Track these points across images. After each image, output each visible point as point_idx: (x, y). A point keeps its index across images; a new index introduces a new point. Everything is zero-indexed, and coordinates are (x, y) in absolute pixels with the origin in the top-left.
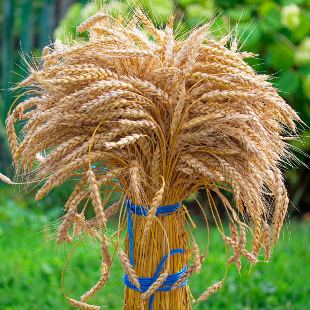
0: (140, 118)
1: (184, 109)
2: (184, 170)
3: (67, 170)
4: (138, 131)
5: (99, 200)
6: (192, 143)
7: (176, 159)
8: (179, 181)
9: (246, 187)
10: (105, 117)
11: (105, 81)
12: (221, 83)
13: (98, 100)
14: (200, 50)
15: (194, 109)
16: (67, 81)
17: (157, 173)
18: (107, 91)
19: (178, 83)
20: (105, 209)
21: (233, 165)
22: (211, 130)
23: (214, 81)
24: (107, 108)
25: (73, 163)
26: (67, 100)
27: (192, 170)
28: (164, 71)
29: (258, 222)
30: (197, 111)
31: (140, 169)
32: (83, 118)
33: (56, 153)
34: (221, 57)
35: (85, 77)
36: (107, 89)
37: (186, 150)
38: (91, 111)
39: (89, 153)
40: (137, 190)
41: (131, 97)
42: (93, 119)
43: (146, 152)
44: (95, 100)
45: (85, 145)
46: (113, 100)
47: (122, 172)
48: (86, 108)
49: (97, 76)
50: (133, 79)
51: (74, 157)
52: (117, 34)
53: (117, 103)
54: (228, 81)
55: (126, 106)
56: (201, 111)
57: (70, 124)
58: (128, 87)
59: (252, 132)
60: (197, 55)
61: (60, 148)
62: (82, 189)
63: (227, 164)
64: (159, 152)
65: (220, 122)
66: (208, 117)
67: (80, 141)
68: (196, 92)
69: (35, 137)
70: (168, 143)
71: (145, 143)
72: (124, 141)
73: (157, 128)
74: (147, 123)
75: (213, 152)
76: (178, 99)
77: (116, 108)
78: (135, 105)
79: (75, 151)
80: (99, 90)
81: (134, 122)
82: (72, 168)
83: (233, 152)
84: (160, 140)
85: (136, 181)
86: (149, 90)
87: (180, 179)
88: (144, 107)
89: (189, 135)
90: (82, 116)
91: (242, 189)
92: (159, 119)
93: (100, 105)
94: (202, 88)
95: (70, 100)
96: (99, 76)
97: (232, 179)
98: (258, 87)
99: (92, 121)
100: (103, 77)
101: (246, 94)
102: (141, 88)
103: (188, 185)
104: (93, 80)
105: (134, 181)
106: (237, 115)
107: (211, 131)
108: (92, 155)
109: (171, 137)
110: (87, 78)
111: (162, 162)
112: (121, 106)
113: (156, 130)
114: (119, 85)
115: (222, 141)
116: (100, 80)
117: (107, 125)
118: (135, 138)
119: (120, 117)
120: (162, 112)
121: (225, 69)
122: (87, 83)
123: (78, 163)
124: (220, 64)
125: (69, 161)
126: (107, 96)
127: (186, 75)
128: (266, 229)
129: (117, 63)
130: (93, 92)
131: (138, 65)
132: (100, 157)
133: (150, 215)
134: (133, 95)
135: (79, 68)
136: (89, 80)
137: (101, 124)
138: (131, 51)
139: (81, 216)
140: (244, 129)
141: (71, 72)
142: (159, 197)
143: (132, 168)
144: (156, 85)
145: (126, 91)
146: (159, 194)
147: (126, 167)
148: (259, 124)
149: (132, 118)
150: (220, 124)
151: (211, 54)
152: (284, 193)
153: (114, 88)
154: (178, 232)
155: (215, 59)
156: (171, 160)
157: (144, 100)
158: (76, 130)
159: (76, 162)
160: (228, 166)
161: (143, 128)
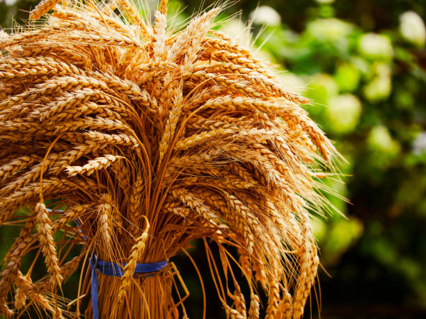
0: (116, 131)
1: (178, 124)
2: (175, 211)
3: (9, 203)
4: (113, 151)
5: (53, 247)
6: (188, 171)
7: (165, 195)
8: (168, 228)
9: (262, 237)
10: (67, 129)
11: (67, 77)
12: (232, 86)
13: (57, 103)
14: (204, 42)
15: (194, 124)
16: (13, 75)
17: (137, 214)
18: (69, 92)
19: (171, 85)
20: (61, 263)
21: (246, 204)
23: (223, 83)
24: (70, 116)
25: (17, 194)
26: (12, 103)
27: (188, 209)
28: (153, 67)
29: (276, 291)
30: (197, 127)
31: (113, 208)
32: (34, 130)
34: (233, 55)
35: (38, 70)
36: (70, 87)
37: (179, 182)
38: (46, 118)
39: (41, 179)
40: (107, 236)
41: (104, 101)
42: (48, 131)
43: (123, 183)
44: (52, 103)
45: (36, 169)
46: (78, 102)
47: (87, 211)
48: (38, 115)
49: (56, 70)
50: (109, 76)
51: (19, 186)
52: (88, 18)
53: (84, 108)
54: (243, 85)
55: (98, 113)
56: (203, 126)
57: (15, 138)
58: (100, 86)
59: (274, 159)
60: (199, 48)
62: (28, 235)
63: (237, 202)
64: (141, 182)
65: (230, 140)
66: (213, 132)
67: (28, 162)
68: (196, 99)
71: (122, 169)
72: (93, 165)
73: (140, 147)
74: (127, 139)
75: (219, 186)
76: (170, 109)
77: (82, 116)
78: (109, 112)
79: (20, 178)
80: (59, 88)
81: (108, 136)
82: (15, 201)
83: (247, 186)
84: (143, 164)
85: (107, 224)
86: (130, 92)
87: (169, 224)
88: (122, 117)
89: (185, 158)
90: (32, 126)
91: (257, 238)
92: (143, 134)
93: (60, 110)
94: (205, 92)
95: (16, 103)
96: (59, 70)
97: (244, 225)
98: (284, 95)
99: (47, 134)
100: (65, 72)
101: (267, 104)
102: (120, 89)
103: (180, 234)
104: (50, 76)
105: (103, 224)
106: (254, 131)
107: (217, 152)
108: (46, 184)
109: (160, 162)
110: (42, 72)
111: (145, 198)
112: (90, 112)
113: (138, 151)
114: (88, 82)
115: (231, 172)
116: (60, 76)
117: (69, 140)
118: (110, 161)
119: (88, 129)
120: (148, 126)
121: (238, 69)
122: (40, 78)
123: (24, 195)
124: (230, 63)
125: (12, 191)
126: (70, 97)
127: (184, 75)
128: (287, 301)
129: (86, 57)
130: (49, 92)
131: (116, 61)
132: (56, 188)
133: (127, 272)
134: (108, 98)
135: (32, 61)
136: (44, 75)
137: (60, 139)
138: (108, 38)
139: (26, 278)
140: (262, 154)
141: (19, 66)
142: (141, 245)
143: (102, 206)
144: (141, 87)
145: (98, 91)
146: (141, 240)
147: (93, 203)
148: (286, 146)
149: (105, 131)
150: (229, 144)
151: (219, 49)
152: (314, 249)
153: (80, 87)
154: (163, 302)
155: (224, 56)
156: (158, 196)
157: (123, 106)
158: (23, 147)
159: (21, 193)
160: (240, 205)
161: (120, 146)
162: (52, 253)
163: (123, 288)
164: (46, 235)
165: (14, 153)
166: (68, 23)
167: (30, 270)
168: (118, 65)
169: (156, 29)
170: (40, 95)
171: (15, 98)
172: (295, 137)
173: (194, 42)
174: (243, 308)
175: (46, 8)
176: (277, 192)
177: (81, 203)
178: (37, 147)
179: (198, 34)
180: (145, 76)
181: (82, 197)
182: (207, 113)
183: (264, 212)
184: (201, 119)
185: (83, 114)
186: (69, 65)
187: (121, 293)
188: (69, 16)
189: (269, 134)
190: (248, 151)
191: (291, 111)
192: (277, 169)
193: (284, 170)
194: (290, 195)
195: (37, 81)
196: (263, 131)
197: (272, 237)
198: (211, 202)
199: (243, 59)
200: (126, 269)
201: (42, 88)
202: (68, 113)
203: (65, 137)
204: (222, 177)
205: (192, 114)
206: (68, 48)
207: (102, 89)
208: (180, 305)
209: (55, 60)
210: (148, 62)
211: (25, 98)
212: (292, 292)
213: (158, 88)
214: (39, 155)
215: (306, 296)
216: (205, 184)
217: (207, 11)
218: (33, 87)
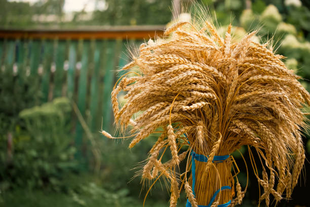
0: (206, 92)
1: (236, 88)
2: (234, 130)
3: (154, 125)
4: (204, 100)
5: (175, 146)
6: (240, 111)
7: (229, 123)
8: (230, 139)
9: (276, 144)
10: (182, 90)
11: (183, 65)
12: (263, 70)
14: (249, 48)
15: (243, 88)
16: (158, 63)
17: (215, 131)
18: (184, 72)
19: (233, 69)
20: (179, 154)
21: (268, 128)
22: (255, 102)
23: (258, 69)
25: (158, 120)
27: (240, 130)
28: (224, 60)
29: (283, 171)
30: (245, 90)
31: (204, 128)
32: (167, 90)
33: (147, 113)
34: (263, 54)
35: (170, 61)
36: (185, 70)
37: (236, 116)
38: (173, 84)
39: (170, 114)
40: (201, 141)
41: (200, 77)
42: (174, 91)
43: (208, 117)
44: (177, 77)
45: (167, 108)
46: (189, 77)
47: (191, 129)
48: (170, 82)
49: (178, 61)
50: (203, 65)
51: (159, 117)
52: (193, 35)
53: (191, 80)
54: (268, 70)
55: (198, 82)
56: (248, 89)
57: (158, 94)
58: (199, 70)
59: (282, 106)
60: (247, 51)
61: (150, 110)
62: (162, 140)
63: (264, 126)
64: (217, 116)
65: (261, 97)
66: (253, 93)
67: (164, 105)
68: (245, 76)
69: (133, 102)
70: (224, 110)
71: (208, 109)
72: (195, 106)
73: (217, 99)
74: (211, 95)
75: (255, 119)
76: (232, 81)
77: (190, 84)
78: (203, 82)
79: (160, 112)
80: (180, 70)
81: (202, 94)
82: (157, 124)
83: (269, 119)
84: (219, 108)
85: (201, 135)
86: (213, 73)
87: (231, 137)
88: (209, 85)
89: (239, 105)
90: (166, 88)
91: (274, 145)
92: (219, 93)
93: (180, 80)
94: (249, 73)
95: (159, 76)
96: (180, 61)
97: (267, 138)
98: (288, 75)
100: (182, 62)
101: (280, 79)
102: (208, 71)
103: (236, 142)
104: (175, 64)
105: (199, 135)
106: (273, 93)
108: (172, 116)
109: (227, 106)
110: (172, 62)
111: (219, 124)
112: (194, 82)
113: (216, 101)
114: (193, 68)
115: (262, 112)
116: (180, 64)
117: (183, 95)
118: (203, 105)
119: (193, 90)
120: (221, 89)
121: (266, 62)
122: (171, 65)
123: (162, 121)
124: (262, 59)
125: (156, 119)
126: (185, 75)
127: (239, 64)
128: (288, 176)
129: (191, 55)
130: (175, 72)
131: (206, 57)
132: (177, 118)
133: (210, 158)
134: (203, 75)
135: (166, 56)
137: (179, 95)
138: (202, 46)
139: (159, 162)
140: (277, 104)
141: (160, 59)
142: (217, 145)
143: (199, 126)
144: (218, 70)
145: (198, 72)
146: (217, 143)
147: (194, 126)
148: (288, 100)
149: (201, 91)
150: (261, 99)
151: (256, 52)
152: (303, 151)
153: (190, 70)
154: (227, 176)
155: (259, 55)
156: (226, 123)
157: (209, 79)
158: (161, 98)
159: (160, 120)
160: (265, 128)
161: (208, 98)
162: (175, 149)
163: (208, 165)
164: (172, 140)
165: (157, 100)
166: (182, 38)
167: (161, 158)
168: (207, 59)
169: (226, 41)
170: (171, 73)
171: (159, 74)
172: (293, 95)
173: (244, 48)
174: (267, 180)
176: (284, 122)
177: (188, 125)
178: (168, 98)
179: (246, 44)
180: (220, 65)
181: (188, 122)
182: (250, 83)
183: (278, 132)
184: (247, 86)
186: (184, 59)
187: (207, 168)
188: (184, 34)
189: (280, 94)
190: (270, 102)
191: (291, 83)
192: (284, 111)
193: (287, 111)
194: (291, 124)
196: (277, 93)
197: (282, 145)
198: (251, 127)
199: (269, 56)
202: (184, 82)
203: (182, 93)
204: (257, 114)
205: (243, 83)
206: (183, 50)
208: (235, 177)
209: (177, 56)
210: (222, 58)
211: (163, 74)
212: (291, 172)
213: (226, 71)
214: (169, 102)
215: (299, 174)
216: (249, 118)
217: (251, 32)
218: (167, 69)
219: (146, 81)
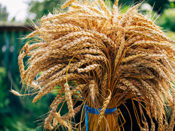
0: (97, 54)
1: (123, 52)
2: (121, 87)
3: (53, 83)
4: (96, 63)
5: (71, 102)
6: (127, 71)
7: (117, 81)
8: (117, 94)
9: (157, 99)
10: (77, 53)
11: (78, 32)
12: (145, 36)
14: (133, 18)
15: (129, 52)
16: (56, 31)
17: (105, 89)
18: (78, 38)
19: (120, 36)
20: (74, 108)
21: (150, 85)
23: (141, 35)
24: (79, 48)
25: (56, 79)
27: (126, 87)
28: (113, 28)
29: (161, 121)
30: (130, 53)
31: (95, 86)
32: (64, 53)
33: (47, 73)
34: (145, 23)
35: (66, 29)
36: (79, 36)
37: (122, 76)
38: (69, 49)
39: (67, 74)
40: (93, 98)
41: (92, 42)
42: (69, 54)
43: (99, 76)
44: (72, 43)
45: (64, 69)
46: (82, 43)
47: (85, 87)
48: (66, 47)
49: (73, 29)
50: (95, 32)
51: (58, 76)
52: (86, 8)
53: (84, 45)
54: (150, 36)
55: (90, 47)
56: (133, 53)
57: (56, 57)
59: (162, 66)
60: (132, 20)
61: (49, 71)
62: (60, 96)
64: (107, 75)
65: (144, 59)
66: (137, 55)
67: (61, 67)
68: (130, 41)
69: (35, 64)
70: (113, 70)
71: (99, 70)
72: (88, 68)
73: (107, 61)
74: (102, 58)
75: (139, 78)
76: (119, 45)
78: (95, 47)
79: (58, 73)
80: (74, 37)
81: (94, 56)
82: (56, 82)
83: (151, 77)
84: (108, 68)
85: (93, 92)
86: (103, 38)
88: (100, 48)
89: (125, 66)
90: (63, 52)
91: (155, 99)
92: (108, 56)
93: (75, 45)
94: (134, 39)
95: (57, 42)
96: (74, 29)
97: (149, 94)
98: (167, 40)
99: (69, 55)
100: (77, 30)
101: (160, 44)
102: (99, 37)
103: (122, 97)
104: (70, 32)
105: (91, 92)
106: (154, 55)
107: (139, 64)
108: (68, 76)
109: (115, 67)
110: (67, 30)
111: (108, 82)
112: (87, 46)
113: (106, 62)
114: (86, 34)
115: (144, 72)
116: (75, 32)
117: (78, 58)
118: (95, 66)
119: (86, 53)
120: (110, 52)
121: (147, 29)
123: (59, 80)
124: (144, 27)
125: (55, 78)
126: (79, 40)
127: (125, 31)
128: (166, 126)
129: (84, 23)
130: (70, 38)
131: (97, 26)
132: (72, 77)
133: (102, 112)
134: (94, 41)
135: (63, 25)
136: (68, 31)
137: (74, 58)
138: (94, 16)
139: (58, 114)
140: (157, 65)
141: (58, 27)
142: (108, 101)
143: (91, 85)
144: (107, 36)
145: (90, 38)
146: (108, 99)
147: (87, 84)
148: (167, 61)
149: (93, 54)
150: (144, 60)
151: (140, 21)
153: (83, 36)
154: (114, 125)
155: (141, 23)
156: (114, 81)
157: (100, 44)
158: (59, 60)
159: (58, 79)
160: (148, 85)
161: (99, 60)
162: (71, 104)
163: (100, 119)
164: (68, 97)
165: (55, 63)
166: (77, 10)
167: (60, 111)
168: (98, 27)
169: (114, 13)
170: (67, 39)
171: (56, 40)
172: (171, 57)
173: (130, 18)
174: (147, 128)
175: (68, 4)
176: (163, 80)
177: (82, 83)
178: (65, 60)
179: (131, 14)
180: (108, 32)
181: (82, 81)
182: (134, 47)
183: (158, 88)
184: (132, 50)
185: (84, 47)
186: (78, 27)
187: (99, 121)
188: (78, 7)
189: (161, 56)
190: (152, 63)
191: (169, 47)
192: (164, 71)
193: (166, 71)
195: (65, 33)
196: (158, 55)
197: (160, 98)
198: (135, 84)
199: (150, 25)
200: (101, 111)
201: (68, 36)
202: (78, 47)
203: (76, 56)
204: (141, 74)
205: (128, 48)
206: (77, 20)
207: (92, 37)
209: (72, 25)
210: (110, 26)
211: (60, 41)
212: (169, 122)
213: (114, 37)
214: (65, 64)
215: (174, 124)
216: (133, 77)
217: (135, 5)
218: (64, 36)
219: (46, 46)
